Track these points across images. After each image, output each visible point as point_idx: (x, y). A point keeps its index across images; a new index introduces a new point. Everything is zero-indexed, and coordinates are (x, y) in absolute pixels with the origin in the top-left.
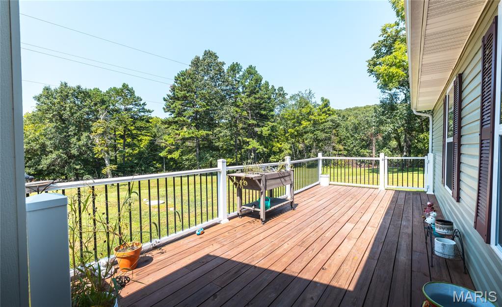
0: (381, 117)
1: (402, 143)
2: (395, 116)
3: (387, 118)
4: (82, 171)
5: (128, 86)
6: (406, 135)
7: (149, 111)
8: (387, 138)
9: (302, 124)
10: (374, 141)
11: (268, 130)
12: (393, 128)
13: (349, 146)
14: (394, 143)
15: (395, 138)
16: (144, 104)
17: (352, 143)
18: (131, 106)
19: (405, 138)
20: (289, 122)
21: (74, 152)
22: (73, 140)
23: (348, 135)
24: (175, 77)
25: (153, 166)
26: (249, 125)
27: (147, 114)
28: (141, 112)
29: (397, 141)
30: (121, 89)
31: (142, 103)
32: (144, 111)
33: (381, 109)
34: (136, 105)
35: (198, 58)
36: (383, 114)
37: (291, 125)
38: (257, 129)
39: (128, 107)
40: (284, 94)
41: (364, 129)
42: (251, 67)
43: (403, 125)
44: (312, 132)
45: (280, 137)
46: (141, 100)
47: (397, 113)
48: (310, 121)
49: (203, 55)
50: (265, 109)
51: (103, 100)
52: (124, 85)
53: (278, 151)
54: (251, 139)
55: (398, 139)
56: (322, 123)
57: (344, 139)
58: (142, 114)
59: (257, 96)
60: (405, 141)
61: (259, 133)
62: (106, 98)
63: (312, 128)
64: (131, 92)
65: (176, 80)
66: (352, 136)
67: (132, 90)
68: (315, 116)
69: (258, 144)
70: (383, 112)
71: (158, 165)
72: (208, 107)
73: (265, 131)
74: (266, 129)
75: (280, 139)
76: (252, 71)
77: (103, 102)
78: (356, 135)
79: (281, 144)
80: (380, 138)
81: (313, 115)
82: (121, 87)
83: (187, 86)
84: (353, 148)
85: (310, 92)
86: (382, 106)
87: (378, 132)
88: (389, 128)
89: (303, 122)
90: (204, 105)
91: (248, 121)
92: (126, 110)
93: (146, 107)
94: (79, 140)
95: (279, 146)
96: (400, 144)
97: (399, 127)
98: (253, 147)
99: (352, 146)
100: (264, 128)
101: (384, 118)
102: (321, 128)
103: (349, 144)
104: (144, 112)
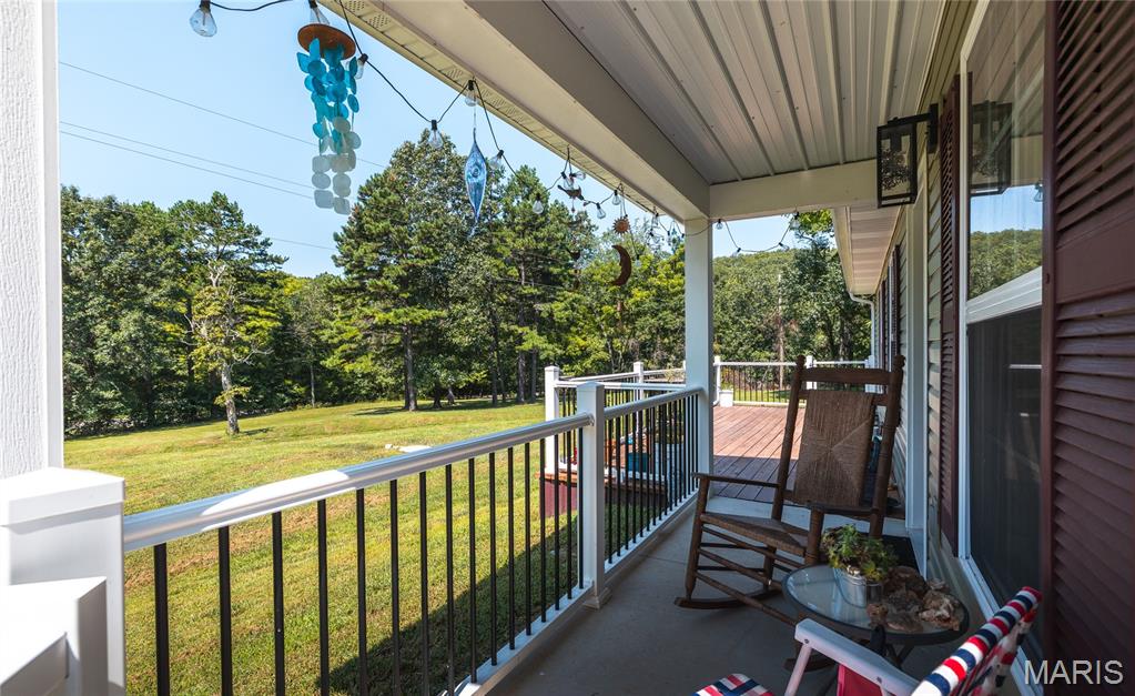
0: (798, 286)
1: (837, 339)
2: (823, 285)
3: (808, 290)
4: (118, 405)
5: (225, 198)
6: (842, 323)
7: (278, 260)
8: (809, 329)
9: (631, 296)
10: (781, 334)
11: (566, 309)
12: (819, 308)
13: (728, 344)
14: (820, 339)
15: (823, 328)
16: (266, 243)
17: (736, 337)
18: (233, 248)
19: (842, 329)
20: (602, 290)
21: (102, 356)
22: (101, 328)
23: (727, 318)
24: (361, 187)
25: (285, 392)
26: (521, 297)
27: (271, 266)
28: (258, 261)
29: (825, 334)
30: (209, 206)
31: (260, 239)
32: (266, 259)
33: (797, 272)
34: (246, 244)
35: (411, 147)
36: (801, 280)
37: (607, 298)
38: (539, 306)
39: (227, 248)
40: (590, 227)
41: (759, 307)
42: (525, 169)
43: (837, 304)
44: (654, 315)
45: (581, 324)
46: (259, 233)
47: (825, 280)
48: (647, 288)
49: (420, 139)
50: (554, 263)
51: (167, 232)
52: (218, 198)
53: (579, 353)
54: (527, 329)
55: (828, 329)
56: (675, 294)
57: (719, 327)
58: (261, 266)
59: (540, 235)
60: (842, 334)
61: (545, 315)
62: (173, 227)
63: (654, 305)
64: (234, 214)
65: (361, 194)
66: (735, 322)
67: (237, 207)
68: (660, 279)
69: (543, 338)
70: (801, 276)
71: (296, 389)
72: (437, 258)
73: (558, 309)
74: (561, 305)
75: (582, 327)
76: (529, 179)
77: (168, 238)
78: (743, 320)
79: (584, 339)
80: (795, 328)
81: (655, 275)
82: (208, 200)
83: (391, 209)
84: (737, 348)
85: (645, 225)
86: (798, 265)
87: (792, 316)
88: (811, 309)
89: (635, 291)
90: (429, 254)
91: (520, 289)
92: (222, 256)
93: (270, 251)
94: (115, 328)
95: (582, 343)
96: (831, 340)
97: (830, 307)
98: (533, 347)
99: (735, 343)
100: (556, 304)
101: (802, 288)
102: (672, 304)
103: (729, 339)
104: (264, 261)
